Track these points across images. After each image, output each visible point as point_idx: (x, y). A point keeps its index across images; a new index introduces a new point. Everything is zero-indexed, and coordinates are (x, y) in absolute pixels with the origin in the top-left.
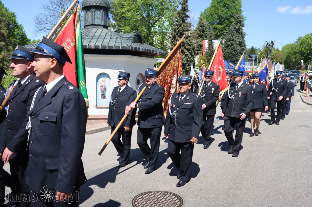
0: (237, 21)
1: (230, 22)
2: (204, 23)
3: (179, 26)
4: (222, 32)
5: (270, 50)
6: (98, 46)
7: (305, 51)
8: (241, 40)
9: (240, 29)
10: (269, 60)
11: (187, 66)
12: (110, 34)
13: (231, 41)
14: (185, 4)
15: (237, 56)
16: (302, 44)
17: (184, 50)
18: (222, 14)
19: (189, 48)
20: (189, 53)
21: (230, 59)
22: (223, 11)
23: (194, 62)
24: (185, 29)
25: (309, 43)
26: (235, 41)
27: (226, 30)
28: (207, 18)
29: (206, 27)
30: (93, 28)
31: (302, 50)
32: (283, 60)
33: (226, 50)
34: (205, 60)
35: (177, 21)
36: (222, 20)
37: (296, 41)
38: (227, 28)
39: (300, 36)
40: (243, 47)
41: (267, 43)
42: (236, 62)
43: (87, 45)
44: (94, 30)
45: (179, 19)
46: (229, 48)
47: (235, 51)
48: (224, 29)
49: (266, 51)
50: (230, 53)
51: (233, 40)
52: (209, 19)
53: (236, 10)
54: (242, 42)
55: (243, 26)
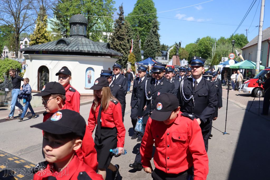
0: (154, 26)
1: (148, 26)
2: (128, 26)
3: (117, 31)
4: (141, 33)
5: (178, 49)
6: (90, 51)
7: (202, 50)
8: (157, 40)
9: (156, 32)
10: (178, 56)
11: (123, 61)
12: (92, 42)
13: (151, 42)
14: (122, 15)
15: (155, 53)
16: (200, 44)
17: (120, 49)
18: (142, 19)
19: (124, 48)
20: (124, 51)
21: (150, 55)
22: (142, 16)
23: (127, 58)
24: (122, 34)
25: (205, 43)
26: (154, 42)
27: (145, 32)
28: (130, 21)
29: (129, 29)
30: (78, 37)
31: (200, 49)
32: (187, 57)
33: (146, 49)
34: (134, 57)
35: (116, 27)
36: (142, 24)
37: (196, 41)
38: (145, 30)
39: (199, 38)
40: (158, 46)
41: (176, 44)
42: (154, 58)
43: (83, 50)
44: (80, 39)
45: (117, 25)
46: (150, 47)
47: (153, 49)
48: (144, 31)
49: (175, 50)
50: (150, 51)
51: (152, 41)
52: (131, 22)
53: (153, 16)
54: (157, 42)
55: (158, 29)
